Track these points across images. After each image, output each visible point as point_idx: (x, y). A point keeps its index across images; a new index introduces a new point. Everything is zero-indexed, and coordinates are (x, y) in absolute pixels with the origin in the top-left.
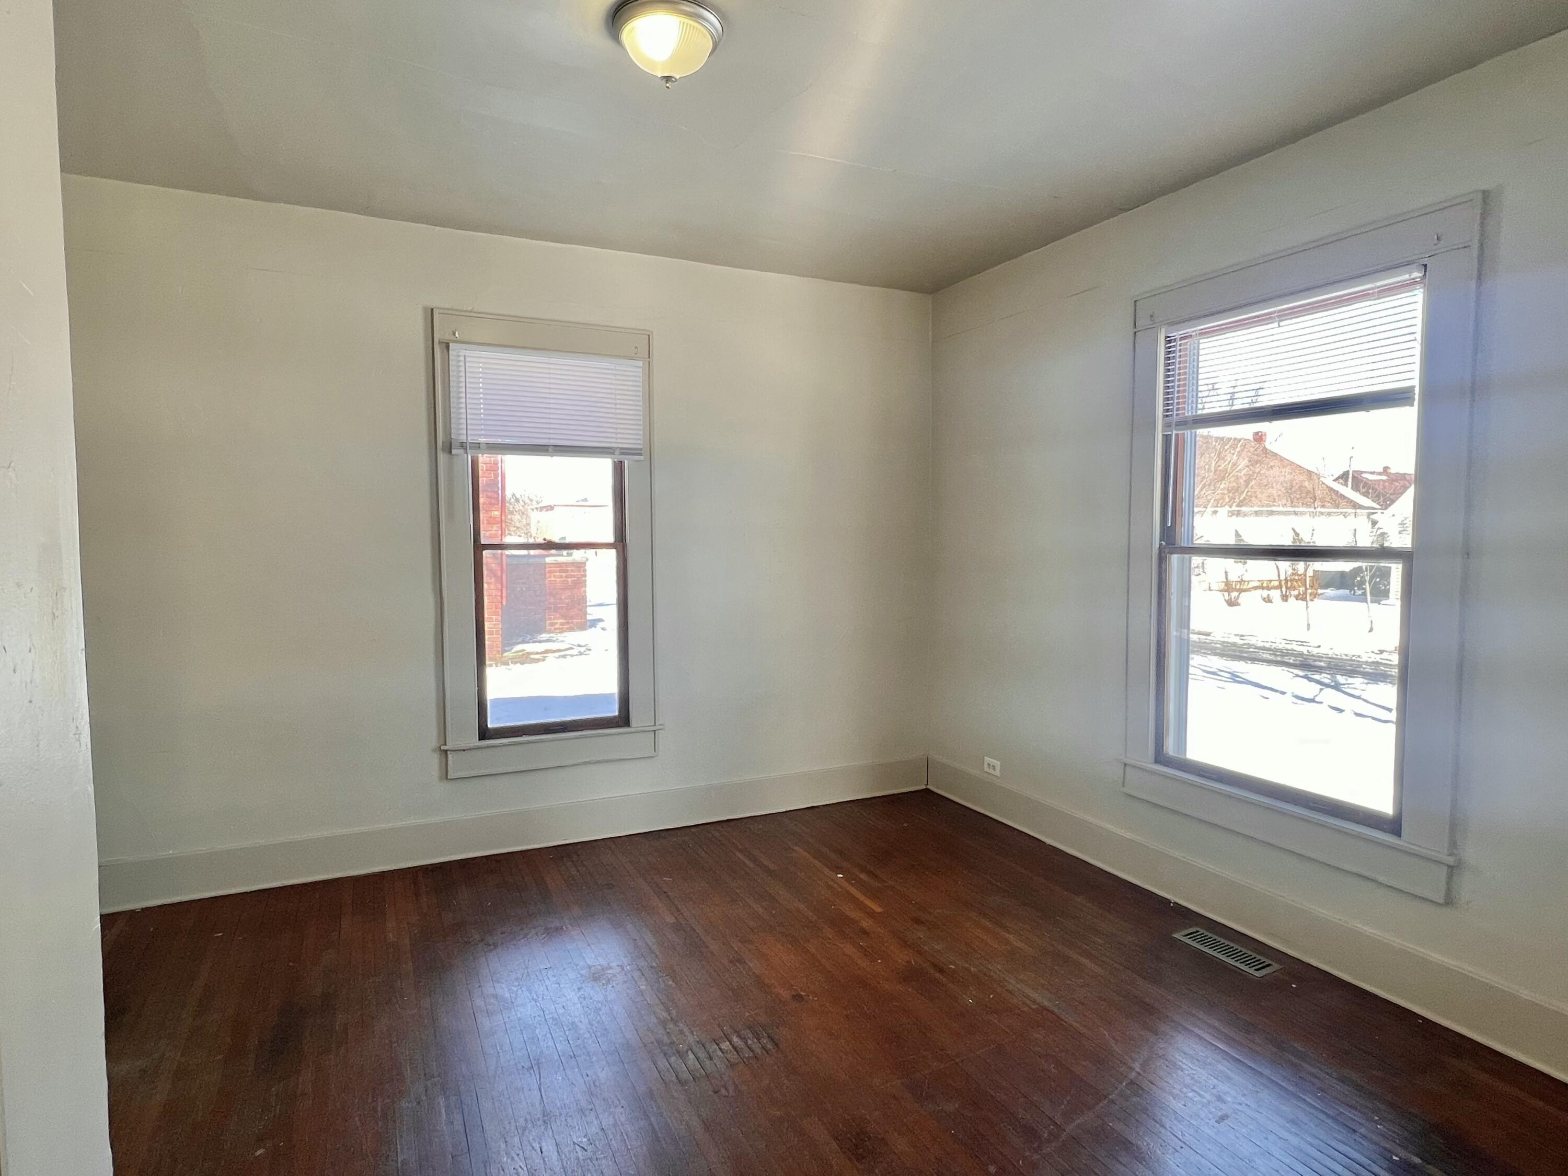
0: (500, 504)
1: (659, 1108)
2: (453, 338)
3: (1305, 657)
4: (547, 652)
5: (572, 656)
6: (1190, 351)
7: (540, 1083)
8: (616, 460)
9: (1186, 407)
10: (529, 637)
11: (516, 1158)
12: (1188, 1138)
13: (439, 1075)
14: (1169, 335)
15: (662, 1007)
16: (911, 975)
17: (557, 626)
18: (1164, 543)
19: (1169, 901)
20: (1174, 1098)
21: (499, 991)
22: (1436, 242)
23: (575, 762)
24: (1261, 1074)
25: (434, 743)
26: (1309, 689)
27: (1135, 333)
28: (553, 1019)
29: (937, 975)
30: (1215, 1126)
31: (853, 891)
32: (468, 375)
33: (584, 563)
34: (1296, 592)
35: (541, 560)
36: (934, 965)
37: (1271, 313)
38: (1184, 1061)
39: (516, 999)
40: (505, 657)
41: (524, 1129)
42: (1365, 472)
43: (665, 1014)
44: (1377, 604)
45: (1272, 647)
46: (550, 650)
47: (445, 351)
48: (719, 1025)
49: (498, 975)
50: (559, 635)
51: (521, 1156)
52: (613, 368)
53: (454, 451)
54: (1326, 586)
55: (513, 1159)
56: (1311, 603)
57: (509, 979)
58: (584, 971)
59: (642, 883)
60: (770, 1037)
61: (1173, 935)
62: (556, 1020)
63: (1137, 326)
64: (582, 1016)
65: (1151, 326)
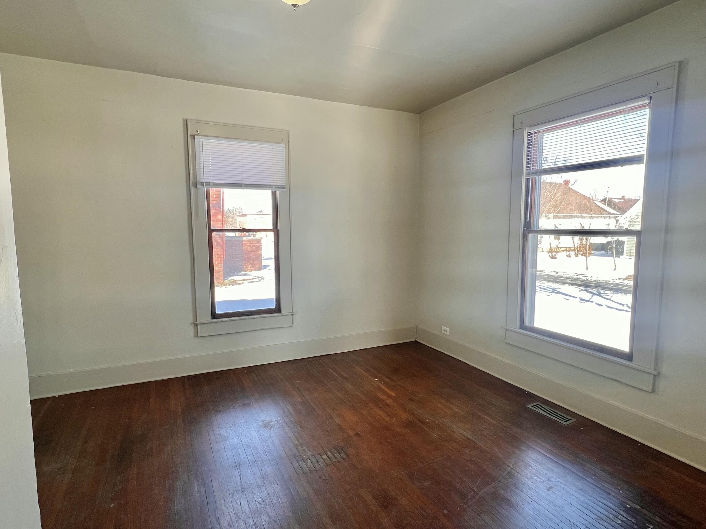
0: (222, 213)
1: (294, 485)
2: (197, 133)
3: (585, 281)
4: (244, 280)
5: (255, 282)
6: (539, 139)
7: (240, 474)
8: (273, 191)
9: (537, 165)
10: (236, 273)
11: (229, 507)
12: (534, 498)
13: (194, 470)
14: (530, 132)
15: (296, 439)
16: (409, 424)
17: (248, 268)
18: (525, 228)
19: (525, 391)
20: (528, 479)
21: (222, 432)
22: (656, 86)
23: (256, 329)
24: (567, 468)
25: (192, 321)
26: (587, 296)
27: (514, 131)
28: (246, 445)
29: (421, 424)
30: (547, 492)
31: (383, 387)
32: (204, 151)
33: (261, 240)
34: (582, 253)
35: (240, 238)
36: (419, 420)
37: (578, 121)
38: (532, 463)
39: (229, 436)
40: (225, 282)
41: (233, 494)
42: (614, 198)
43: (297, 442)
44: (618, 258)
45: (571, 277)
46: (245, 279)
47: (193, 139)
48: (321, 447)
49: (221, 425)
50: (249, 272)
51: (231, 507)
52: (271, 147)
53: (198, 186)
54: (595, 250)
55: (228, 508)
56: (588, 258)
57: (226, 427)
58: (260, 423)
59: (287, 383)
60: (345, 453)
61: (528, 406)
62: (247, 445)
63: (515, 127)
64: (259, 443)
65: (521, 128)
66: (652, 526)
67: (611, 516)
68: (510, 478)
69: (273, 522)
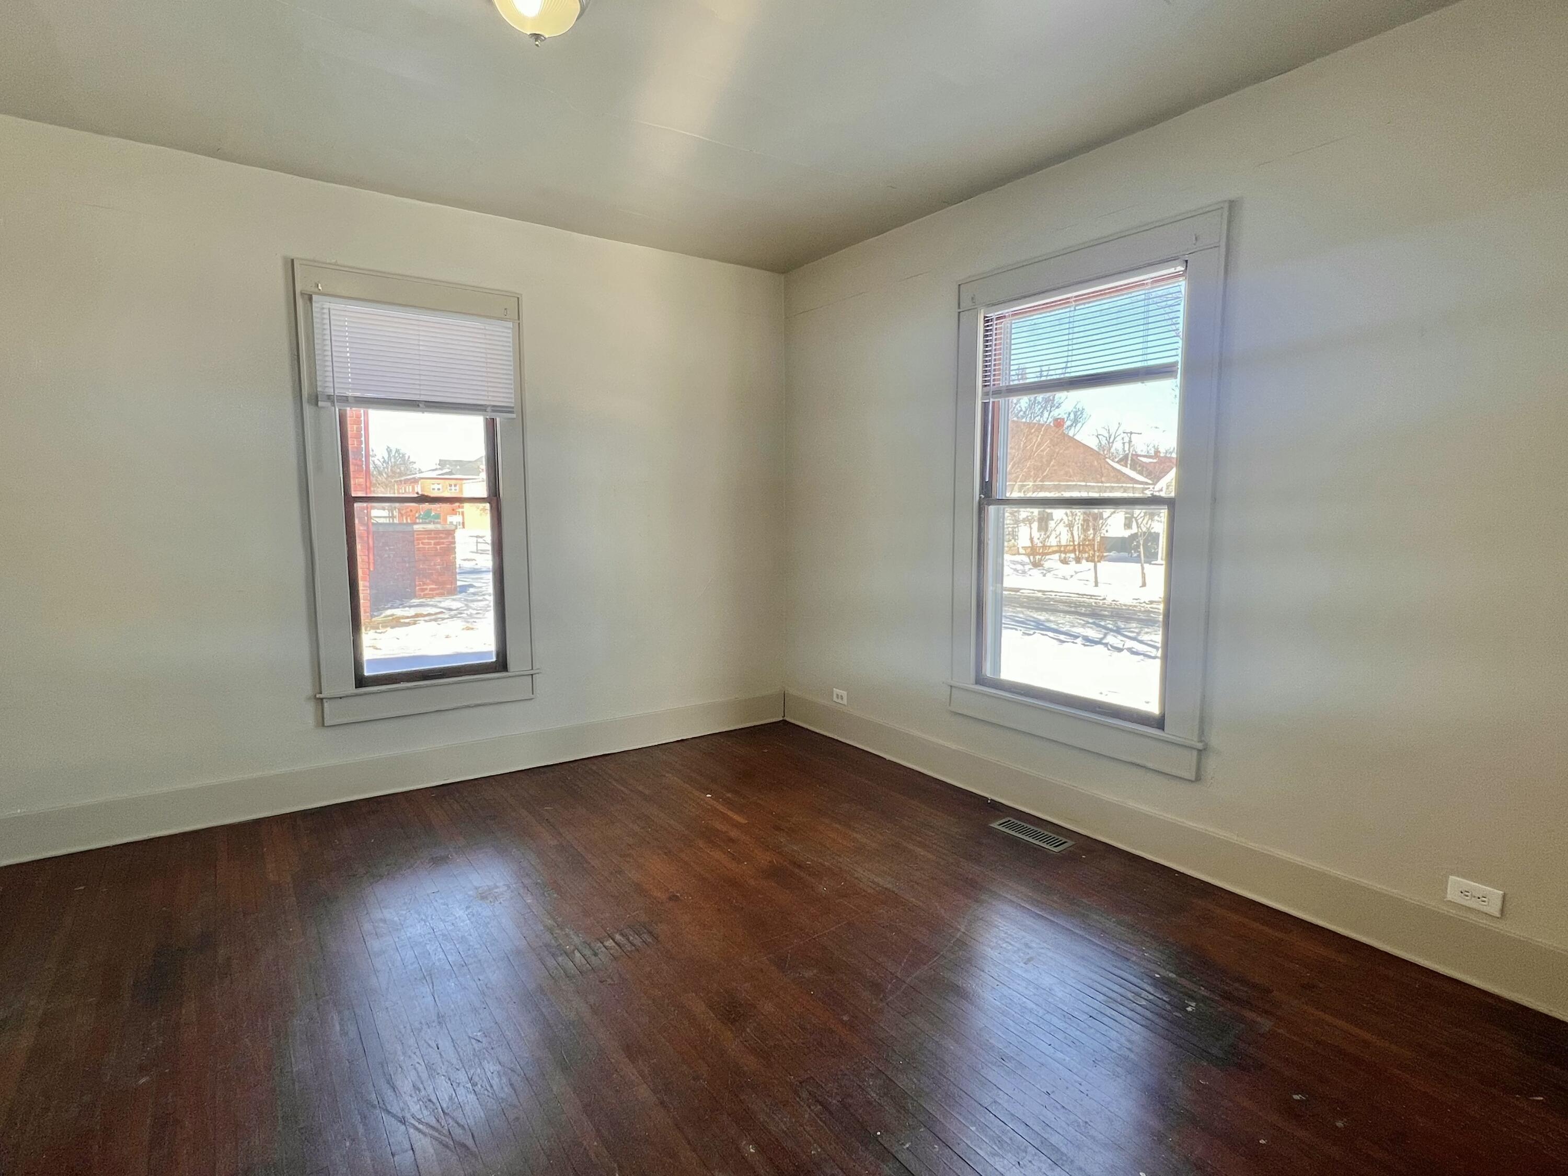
1: (549, 1000)
2: (314, 289)
3: (1093, 607)
4: (417, 616)
5: (443, 619)
6: (1004, 330)
7: (434, 991)
8: (488, 417)
9: (1001, 378)
10: (399, 602)
11: (413, 1055)
12: (1001, 978)
13: (330, 994)
14: (987, 315)
15: (549, 917)
16: (774, 873)
17: (427, 592)
18: (983, 496)
19: (987, 799)
20: (992, 949)
21: (388, 916)
22: (1194, 241)
23: (454, 706)
24: (1058, 924)
25: (309, 692)
26: (1096, 633)
27: (959, 313)
28: (444, 935)
29: (797, 871)
30: (1024, 967)
31: (721, 807)
32: (333, 328)
33: (454, 531)
34: (1086, 555)
35: (408, 529)
36: (793, 863)
37: (1069, 298)
38: (1000, 921)
39: (404, 921)
41: (420, 1030)
42: (1141, 455)
43: (551, 922)
44: (1148, 564)
45: (1068, 600)
46: (421, 615)
47: (308, 302)
48: (601, 927)
49: (385, 902)
50: (429, 600)
51: (418, 1054)
52: (483, 327)
53: (320, 404)
54: (1110, 550)
55: (410, 1057)
56: (1098, 564)
57: (396, 905)
58: (470, 893)
59: (524, 813)
60: (650, 933)
61: (991, 825)
62: (446, 935)
63: (961, 307)
64: (472, 930)
65: (973, 307)
66: (1195, 1003)
67: (1130, 995)
68: (960, 949)
69: (510, 1071)
